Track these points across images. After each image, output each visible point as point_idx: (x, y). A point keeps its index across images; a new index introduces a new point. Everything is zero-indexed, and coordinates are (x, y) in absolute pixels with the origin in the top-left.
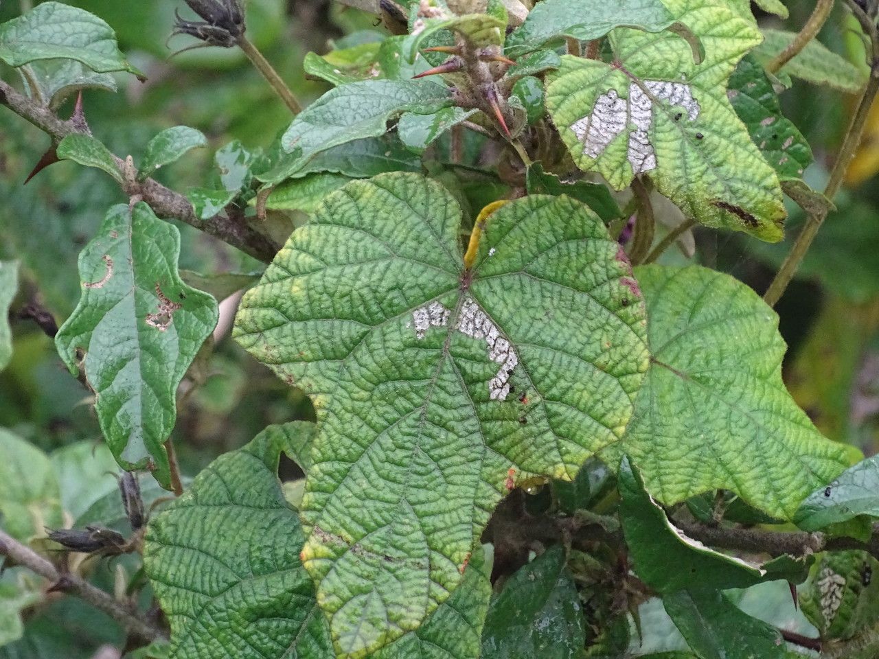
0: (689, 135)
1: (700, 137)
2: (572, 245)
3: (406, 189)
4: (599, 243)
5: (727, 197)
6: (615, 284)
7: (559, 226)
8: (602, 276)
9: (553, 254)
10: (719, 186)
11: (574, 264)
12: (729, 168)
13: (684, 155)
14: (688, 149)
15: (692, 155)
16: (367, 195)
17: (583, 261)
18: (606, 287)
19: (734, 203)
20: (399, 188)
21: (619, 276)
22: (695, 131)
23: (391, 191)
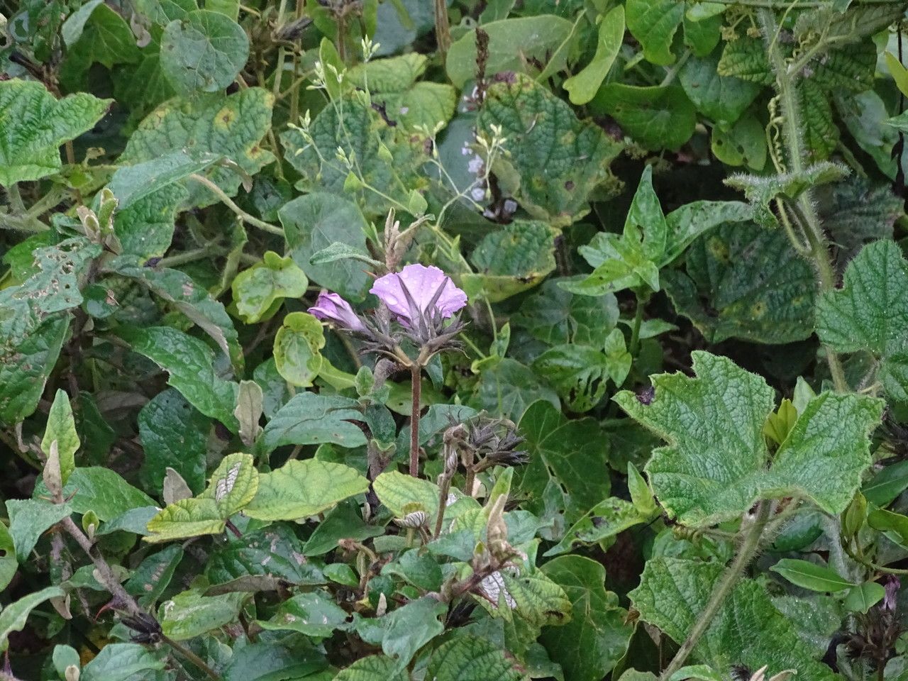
0: (521, 583)
1: (528, 582)
2: (480, 660)
3: (372, 665)
4: (494, 653)
5: (550, 608)
6: (510, 671)
7: (468, 653)
8: (502, 669)
9: (471, 668)
10: (545, 604)
11: (484, 669)
12: (545, 593)
13: (525, 594)
14: (525, 590)
15: (529, 593)
16: (352, 676)
17: (488, 665)
18: (506, 674)
19: (554, 610)
20: (368, 666)
21: (510, 666)
22: (523, 579)
23: (364, 669)
